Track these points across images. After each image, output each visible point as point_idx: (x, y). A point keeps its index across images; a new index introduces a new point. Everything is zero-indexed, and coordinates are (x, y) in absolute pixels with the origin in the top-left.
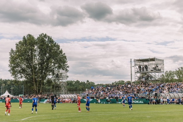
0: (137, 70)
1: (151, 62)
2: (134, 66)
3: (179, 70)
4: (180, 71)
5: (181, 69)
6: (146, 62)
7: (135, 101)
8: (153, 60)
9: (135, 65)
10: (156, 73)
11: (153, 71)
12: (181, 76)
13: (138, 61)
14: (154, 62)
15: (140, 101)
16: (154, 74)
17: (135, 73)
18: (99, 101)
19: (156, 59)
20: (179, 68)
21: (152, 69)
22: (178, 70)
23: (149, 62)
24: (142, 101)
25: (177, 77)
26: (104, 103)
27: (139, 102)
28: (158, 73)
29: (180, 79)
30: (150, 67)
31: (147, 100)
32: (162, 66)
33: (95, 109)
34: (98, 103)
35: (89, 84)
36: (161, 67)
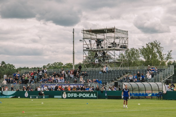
0: (86, 46)
1: (109, 35)
2: (82, 40)
3: (148, 46)
4: (149, 48)
5: (150, 46)
6: (101, 34)
7: (84, 94)
8: (111, 31)
9: (84, 39)
10: (116, 51)
11: (112, 48)
12: (151, 56)
13: (88, 32)
14: (112, 35)
15: (92, 94)
16: (113, 53)
17: (84, 50)
18: (26, 95)
19: (117, 29)
20: (148, 43)
21: (111, 45)
22: (145, 47)
23: (105, 34)
24: (95, 94)
25: (145, 58)
26: (37, 97)
27: (90, 95)
28: (119, 51)
29: (149, 61)
30: (107, 42)
31: (102, 92)
32: (125, 40)
33: (23, 107)
34: (25, 97)
35: (5, 67)
36: (124, 42)
